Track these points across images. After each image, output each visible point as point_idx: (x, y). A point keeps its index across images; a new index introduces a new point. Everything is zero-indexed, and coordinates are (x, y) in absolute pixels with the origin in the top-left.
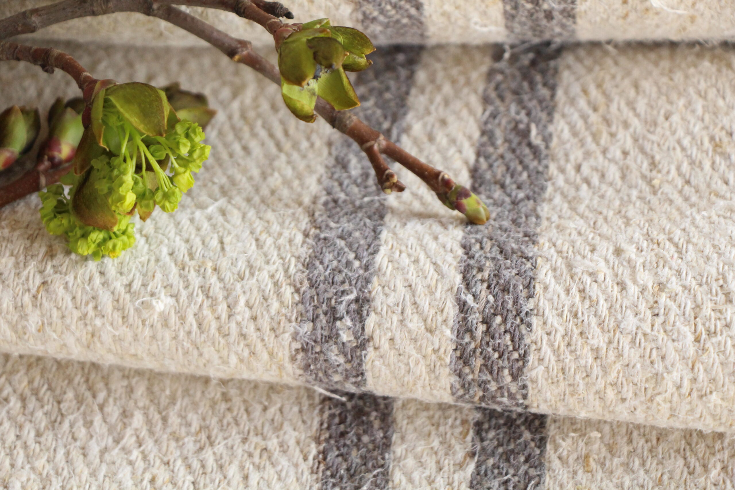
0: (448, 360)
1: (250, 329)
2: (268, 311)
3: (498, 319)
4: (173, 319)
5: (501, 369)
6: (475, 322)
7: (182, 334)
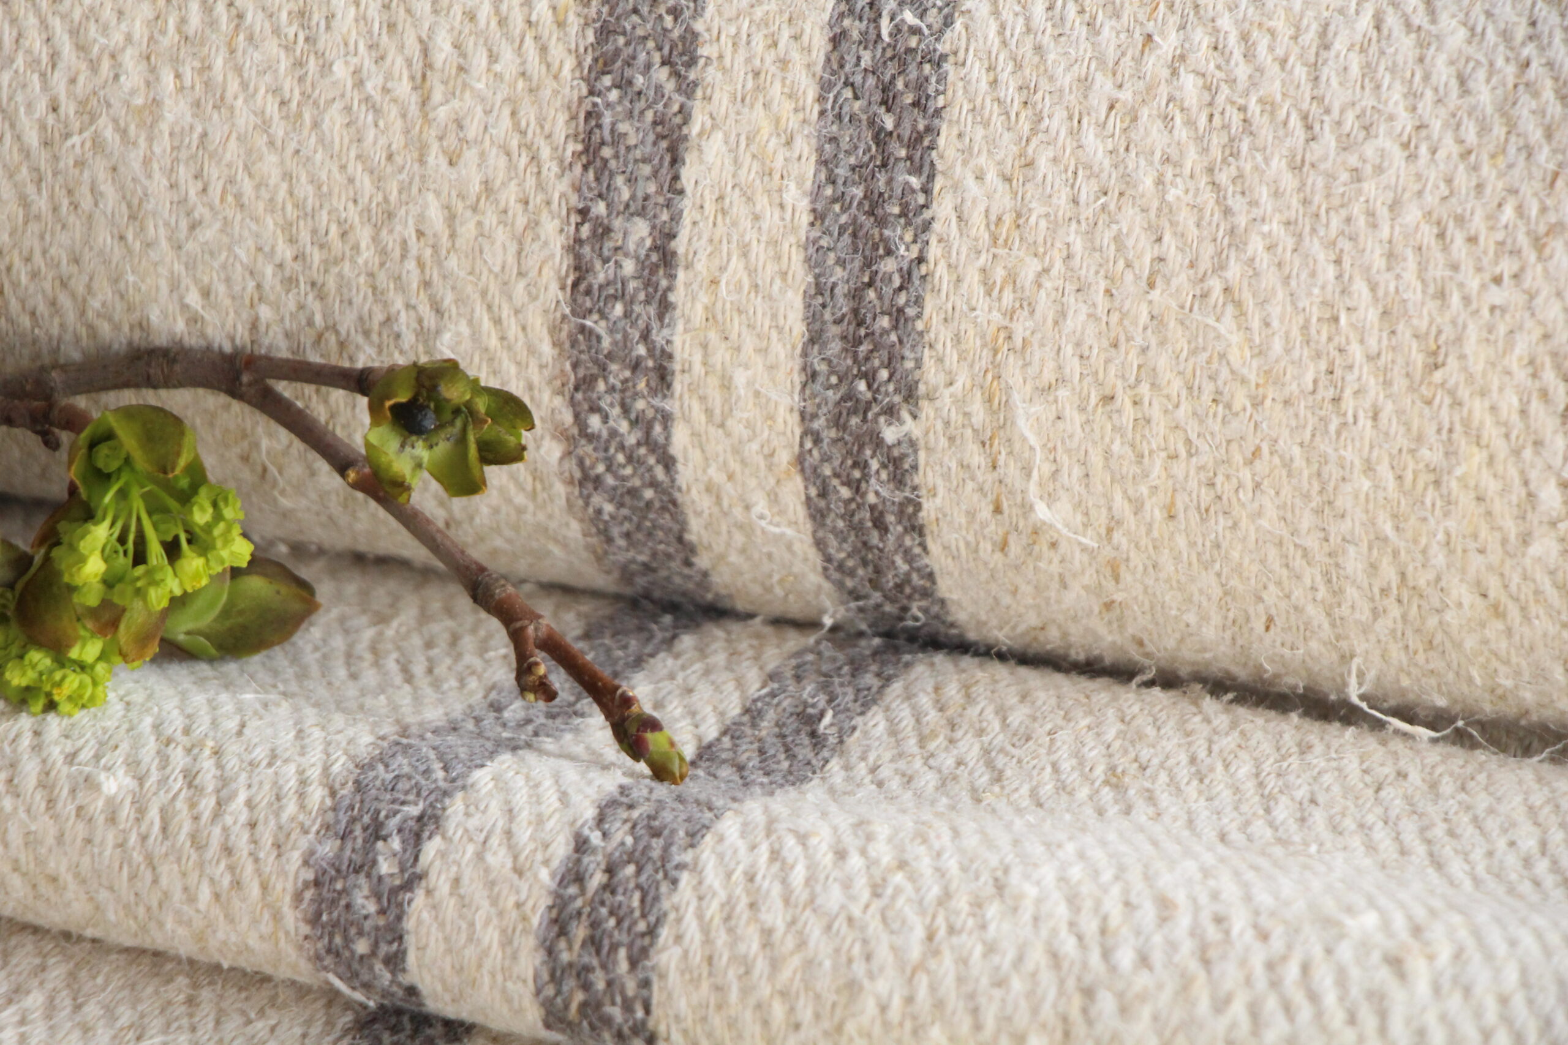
0: (535, 921)
1: (242, 841)
2: (277, 815)
3: (630, 869)
4: (126, 811)
5: (614, 947)
6: (592, 866)
7: (133, 838)
